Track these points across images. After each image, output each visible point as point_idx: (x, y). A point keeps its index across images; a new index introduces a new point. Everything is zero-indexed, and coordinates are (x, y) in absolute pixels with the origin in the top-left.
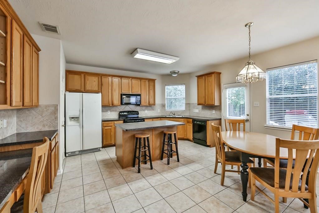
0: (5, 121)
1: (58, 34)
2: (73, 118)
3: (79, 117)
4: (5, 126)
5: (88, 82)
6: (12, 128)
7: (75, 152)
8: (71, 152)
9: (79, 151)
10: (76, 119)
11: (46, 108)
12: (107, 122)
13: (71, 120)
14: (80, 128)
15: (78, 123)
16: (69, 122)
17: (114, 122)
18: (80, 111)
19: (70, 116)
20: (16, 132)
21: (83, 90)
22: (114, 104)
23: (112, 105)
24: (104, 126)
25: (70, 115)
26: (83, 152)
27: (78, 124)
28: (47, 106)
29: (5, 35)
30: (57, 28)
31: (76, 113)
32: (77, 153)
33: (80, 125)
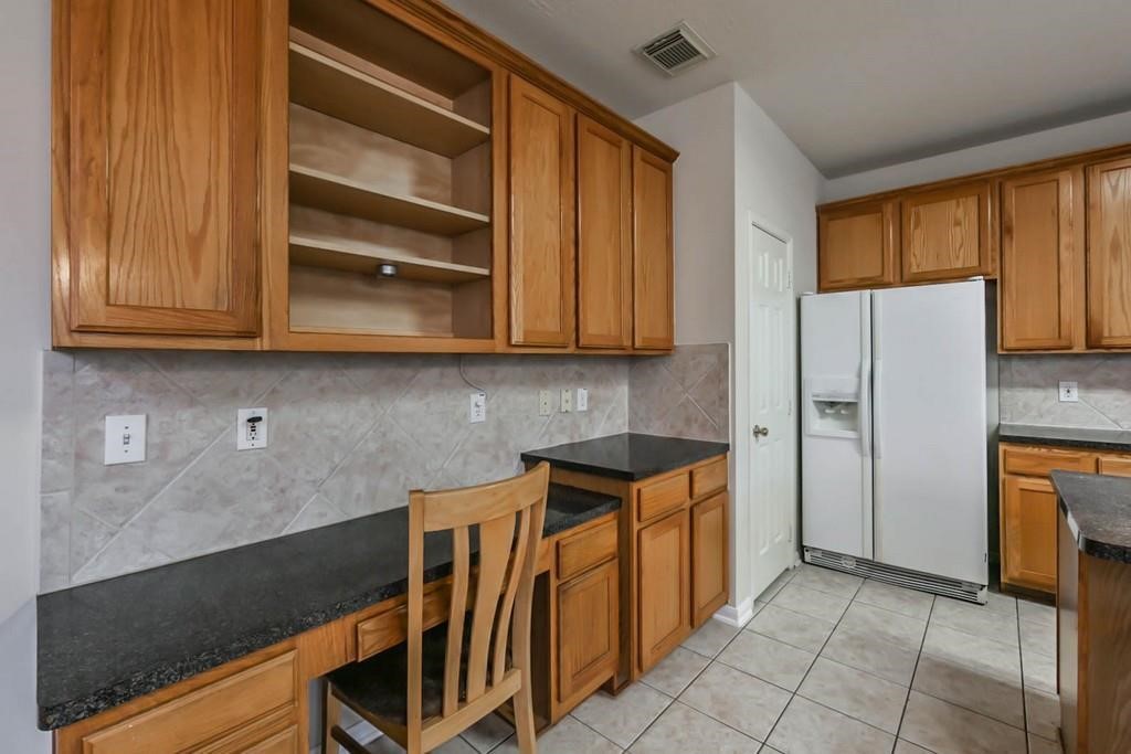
0: (583, 393)
1: (705, 58)
2: (832, 404)
3: (855, 404)
4: (582, 406)
5: (918, 231)
6: (609, 417)
7: (839, 556)
8: (825, 553)
9: (860, 561)
10: (843, 412)
11: (694, 359)
12: (1029, 450)
13: (823, 414)
14: (862, 454)
15: (854, 430)
16: (815, 423)
17: (1096, 455)
18: (860, 376)
19: (818, 396)
20: (626, 430)
21: (889, 277)
22: (1105, 342)
23: (1089, 346)
24: (1011, 469)
25: (817, 391)
26: (872, 570)
27: (851, 434)
28: (699, 350)
29: (486, 130)
30: (682, 33)
31: (843, 386)
32: (850, 566)
33: (860, 440)
